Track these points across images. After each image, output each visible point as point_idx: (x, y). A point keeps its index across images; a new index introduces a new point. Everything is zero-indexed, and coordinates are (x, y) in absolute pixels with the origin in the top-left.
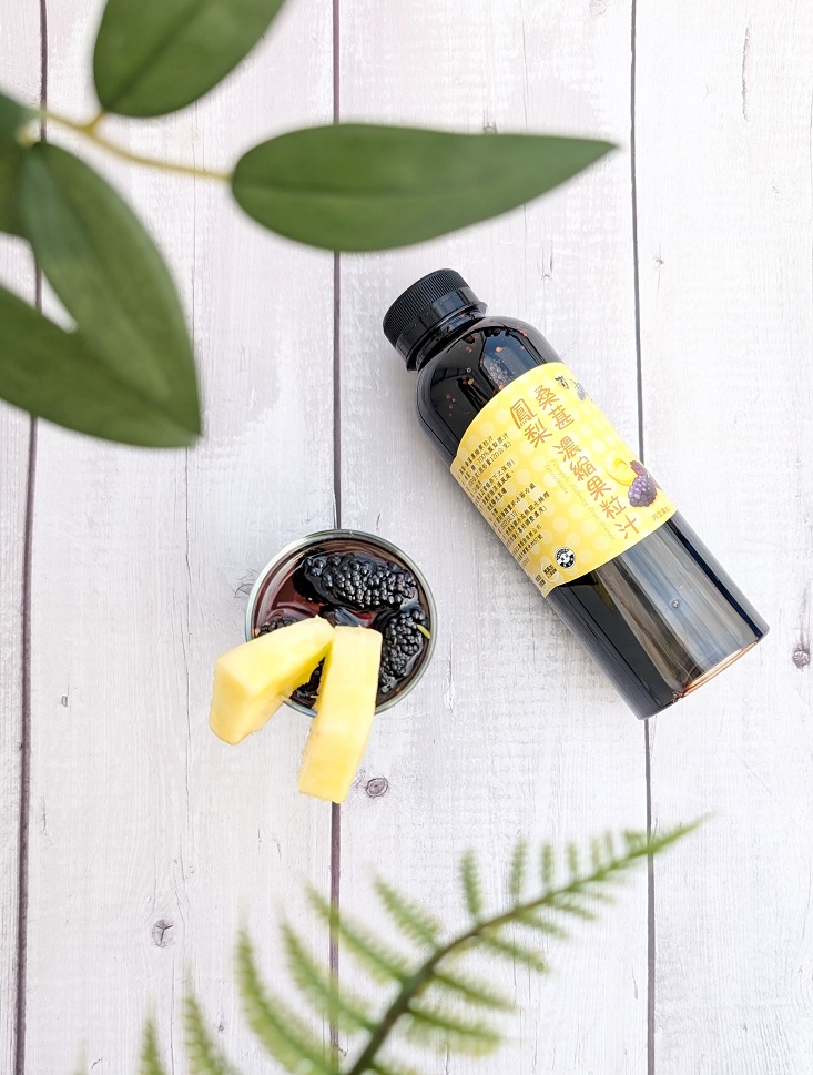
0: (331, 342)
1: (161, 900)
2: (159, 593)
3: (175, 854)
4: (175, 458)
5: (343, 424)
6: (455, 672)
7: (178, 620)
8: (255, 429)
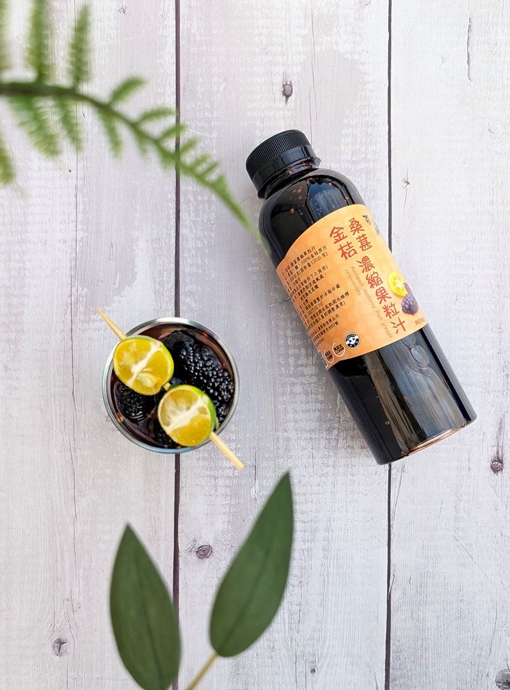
0: (174, 240)
1: (58, 625)
2: (54, 418)
3: (67, 595)
4: (63, 322)
5: (182, 298)
6: (259, 473)
7: (68, 436)
8: (119, 302)
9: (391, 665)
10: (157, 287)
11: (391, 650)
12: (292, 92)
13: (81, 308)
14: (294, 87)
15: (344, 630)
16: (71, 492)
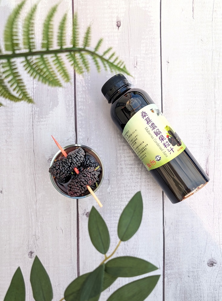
0: (73, 87)
1: (30, 246)
2: (26, 161)
3: (34, 234)
4: (29, 122)
5: (77, 111)
6: (111, 182)
7: (32, 169)
8: (52, 113)
9: (165, 259)
10: (67, 107)
11: (165, 252)
12: (120, 25)
13: (36, 116)
14: (121, 23)
15: (146, 245)
16: (34, 191)
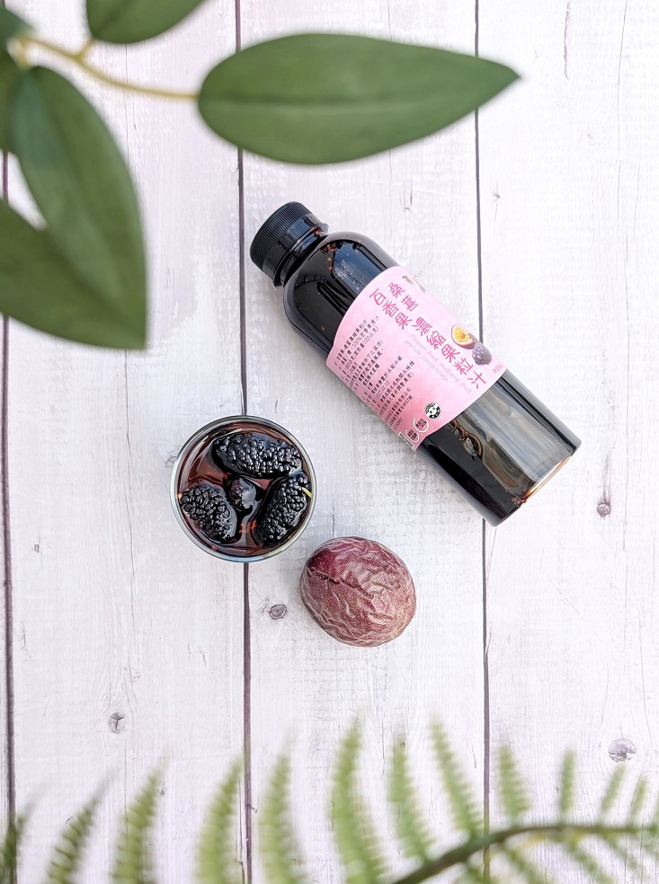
1: (114, 698)
2: (107, 464)
3: (125, 664)
4: (117, 357)
6: (337, 523)
7: (123, 485)
8: (179, 334)
9: (491, 737)
10: (221, 316)
11: (490, 720)
16: (128, 547)
